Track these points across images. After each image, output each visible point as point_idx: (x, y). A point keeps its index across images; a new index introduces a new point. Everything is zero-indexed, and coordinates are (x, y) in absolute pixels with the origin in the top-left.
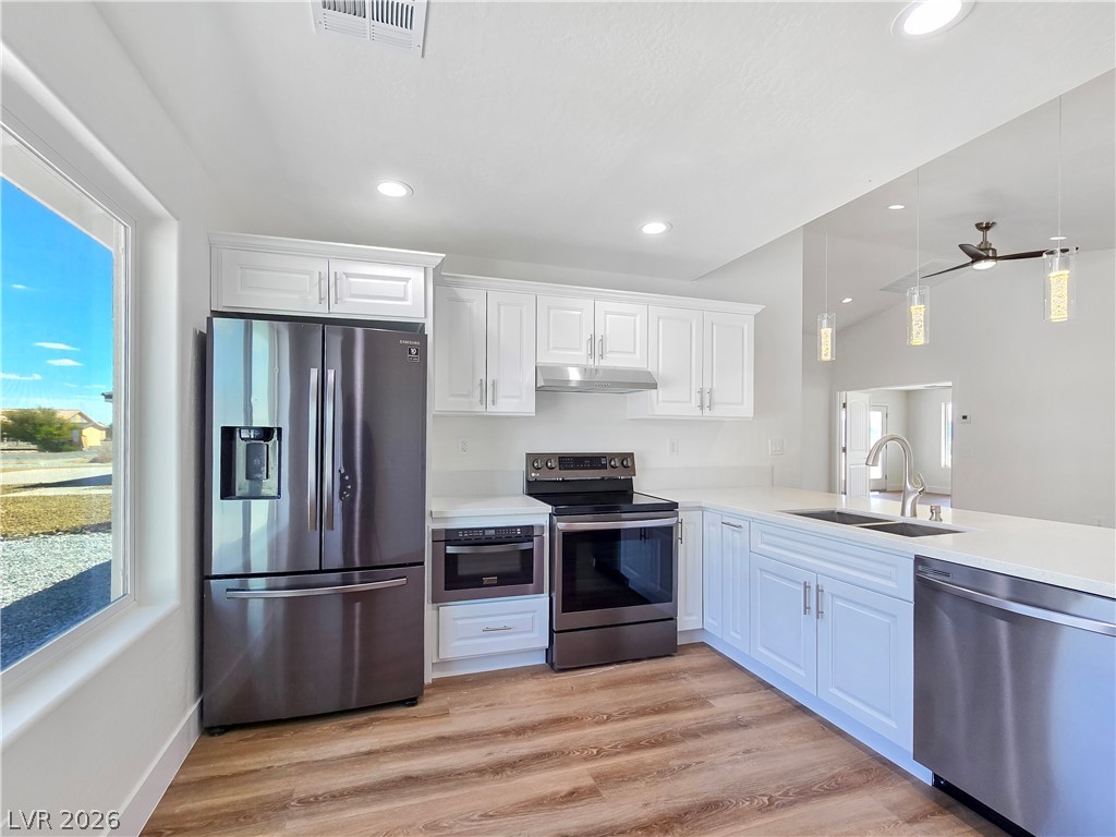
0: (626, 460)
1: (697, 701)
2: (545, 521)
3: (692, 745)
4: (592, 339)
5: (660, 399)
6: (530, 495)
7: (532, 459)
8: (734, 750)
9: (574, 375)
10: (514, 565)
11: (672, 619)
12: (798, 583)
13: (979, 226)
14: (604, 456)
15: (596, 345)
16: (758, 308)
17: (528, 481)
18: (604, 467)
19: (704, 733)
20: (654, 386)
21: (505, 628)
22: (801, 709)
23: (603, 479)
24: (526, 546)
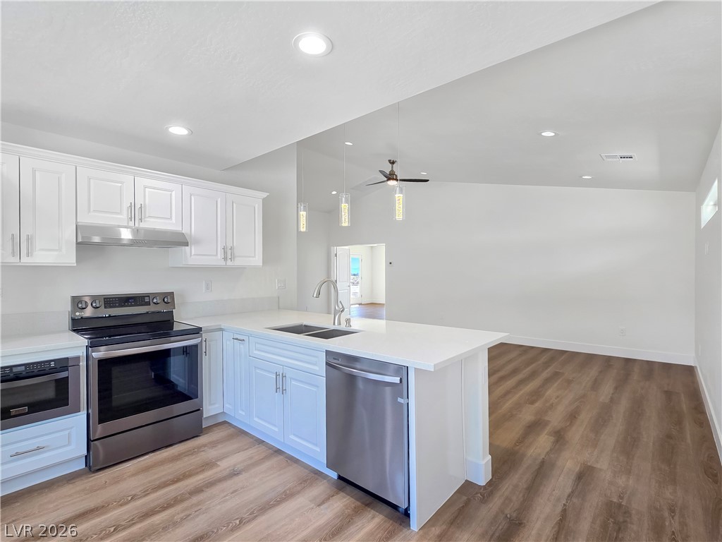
0: (168, 298)
1: (209, 465)
2: (82, 352)
3: (195, 499)
4: (132, 207)
5: (193, 253)
6: (74, 331)
7: (77, 302)
8: (225, 494)
9: (126, 235)
10: (50, 393)
11: (199, 410)
12: (272, 372)
13: (390, 161)
14: (148, 295)
15: (136, 211)
16: (265, 195)
17: (73, 320)
18: (148, 304)
19: (207, 487)
20: (186, 244)
21: (39, 448)
22: (278, 452)
23: (147, 313)
24: (63, 375)
